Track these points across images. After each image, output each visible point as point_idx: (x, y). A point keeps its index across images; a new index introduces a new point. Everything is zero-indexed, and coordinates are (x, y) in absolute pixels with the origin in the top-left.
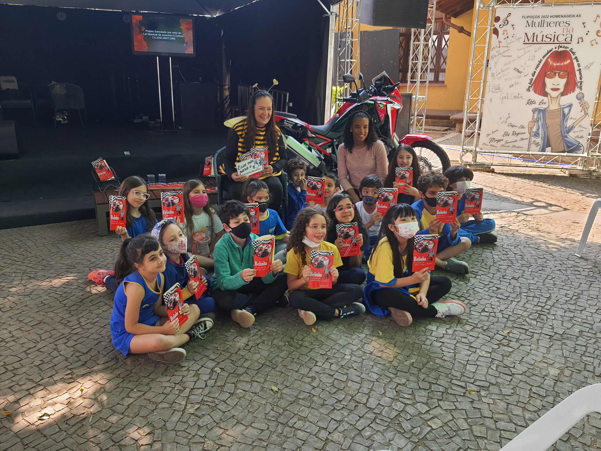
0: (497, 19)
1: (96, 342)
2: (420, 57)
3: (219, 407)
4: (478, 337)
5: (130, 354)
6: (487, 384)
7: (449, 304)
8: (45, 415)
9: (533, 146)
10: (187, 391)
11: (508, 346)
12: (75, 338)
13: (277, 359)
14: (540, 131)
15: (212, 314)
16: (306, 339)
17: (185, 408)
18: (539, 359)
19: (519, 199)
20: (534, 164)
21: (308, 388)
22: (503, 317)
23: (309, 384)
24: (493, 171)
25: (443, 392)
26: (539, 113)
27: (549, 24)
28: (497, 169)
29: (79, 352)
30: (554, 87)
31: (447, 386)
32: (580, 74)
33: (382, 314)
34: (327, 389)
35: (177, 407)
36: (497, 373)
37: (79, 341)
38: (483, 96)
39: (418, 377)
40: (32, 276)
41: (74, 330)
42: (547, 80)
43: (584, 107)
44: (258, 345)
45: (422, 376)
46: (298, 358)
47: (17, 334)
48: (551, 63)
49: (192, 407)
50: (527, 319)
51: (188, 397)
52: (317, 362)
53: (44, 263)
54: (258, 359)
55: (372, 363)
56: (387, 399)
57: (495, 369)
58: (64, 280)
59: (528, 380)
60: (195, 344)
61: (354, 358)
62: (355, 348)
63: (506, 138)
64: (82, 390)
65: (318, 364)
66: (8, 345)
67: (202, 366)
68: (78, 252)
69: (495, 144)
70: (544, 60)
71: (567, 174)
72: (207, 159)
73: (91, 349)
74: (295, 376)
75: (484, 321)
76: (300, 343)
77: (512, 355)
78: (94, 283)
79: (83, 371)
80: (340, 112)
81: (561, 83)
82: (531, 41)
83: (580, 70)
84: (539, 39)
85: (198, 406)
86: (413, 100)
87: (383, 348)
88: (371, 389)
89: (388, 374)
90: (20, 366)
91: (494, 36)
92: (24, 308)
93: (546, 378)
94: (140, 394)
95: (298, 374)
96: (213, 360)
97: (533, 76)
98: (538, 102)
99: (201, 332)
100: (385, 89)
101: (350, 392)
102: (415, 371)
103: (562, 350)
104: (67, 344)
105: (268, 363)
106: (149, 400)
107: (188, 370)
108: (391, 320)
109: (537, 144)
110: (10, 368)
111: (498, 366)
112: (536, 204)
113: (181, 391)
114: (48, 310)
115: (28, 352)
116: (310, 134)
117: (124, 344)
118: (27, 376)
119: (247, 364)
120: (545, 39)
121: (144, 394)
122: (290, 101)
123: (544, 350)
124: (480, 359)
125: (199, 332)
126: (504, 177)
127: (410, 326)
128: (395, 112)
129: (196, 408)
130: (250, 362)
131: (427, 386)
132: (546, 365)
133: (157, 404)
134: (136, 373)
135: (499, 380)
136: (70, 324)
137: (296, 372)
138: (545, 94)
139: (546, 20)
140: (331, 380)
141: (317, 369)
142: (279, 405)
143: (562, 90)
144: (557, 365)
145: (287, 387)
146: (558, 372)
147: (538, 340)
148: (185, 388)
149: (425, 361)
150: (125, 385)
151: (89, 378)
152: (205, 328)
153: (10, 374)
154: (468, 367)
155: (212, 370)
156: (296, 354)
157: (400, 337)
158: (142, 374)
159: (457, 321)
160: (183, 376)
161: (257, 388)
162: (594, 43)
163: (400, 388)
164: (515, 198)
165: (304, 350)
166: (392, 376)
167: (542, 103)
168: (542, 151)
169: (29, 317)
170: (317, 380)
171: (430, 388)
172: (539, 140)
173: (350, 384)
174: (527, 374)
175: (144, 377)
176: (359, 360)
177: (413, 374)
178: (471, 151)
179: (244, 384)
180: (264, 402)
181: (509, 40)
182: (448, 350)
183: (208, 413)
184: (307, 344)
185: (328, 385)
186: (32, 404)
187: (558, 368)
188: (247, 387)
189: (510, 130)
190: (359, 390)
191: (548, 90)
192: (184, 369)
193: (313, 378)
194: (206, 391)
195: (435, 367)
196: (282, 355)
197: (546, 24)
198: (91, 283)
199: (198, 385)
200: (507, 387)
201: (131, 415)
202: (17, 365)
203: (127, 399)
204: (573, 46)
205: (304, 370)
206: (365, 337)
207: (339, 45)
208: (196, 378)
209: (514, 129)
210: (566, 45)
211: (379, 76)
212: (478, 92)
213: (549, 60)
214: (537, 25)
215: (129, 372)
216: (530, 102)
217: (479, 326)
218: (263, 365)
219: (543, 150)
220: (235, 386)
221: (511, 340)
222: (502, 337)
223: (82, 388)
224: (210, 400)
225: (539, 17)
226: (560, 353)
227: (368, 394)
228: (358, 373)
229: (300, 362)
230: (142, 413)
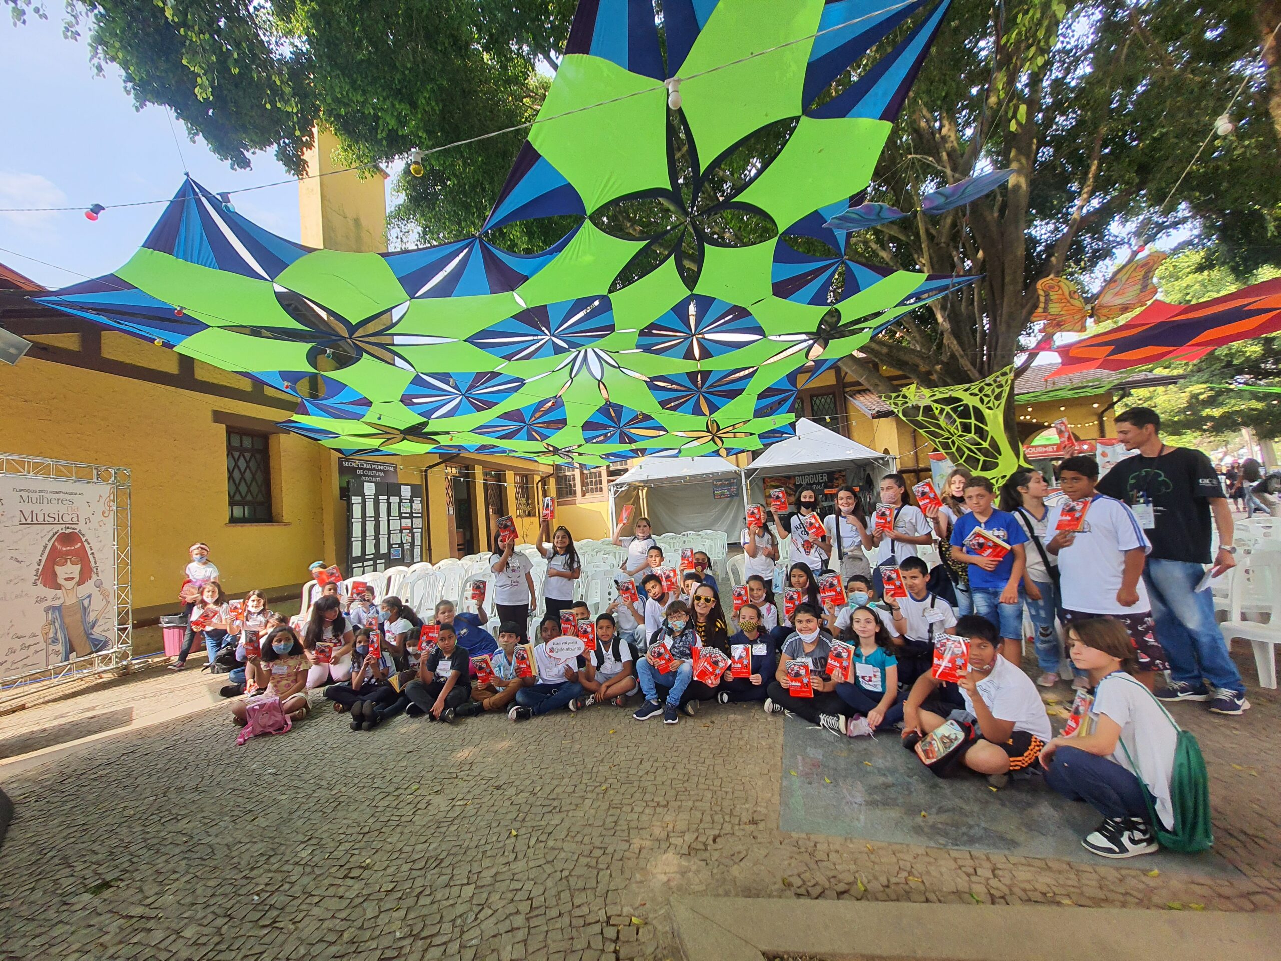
9: (53, 658)
14: (59, 635)
26: (53, 611)
27: (49, 501)
30: (67, 576)
42: (57, 568)
43: (105, 595)
48: (59, 547)
63: (11, 657)
70: (50, 544)
81: (75, 570)
82: (29, 521)
83: (92, 553)
84: (40, 519)
97: (39, 565)
98: (49, 599)
109: (57, 653)
120: (47, 518)
139: (45, 495)
143: (77, 579)
162: (101, 523)
167: (55, 598)
168: (65, 660)
172: (60, 647)
189: (17, 643)
191: (60, 581)
197: (45, 500)
209: (22, 641)
210: (73, 526)
213: (56, 544)
214: (34, 501)
216: (39, 600)
219: (67, 659)
225: (35, 491)
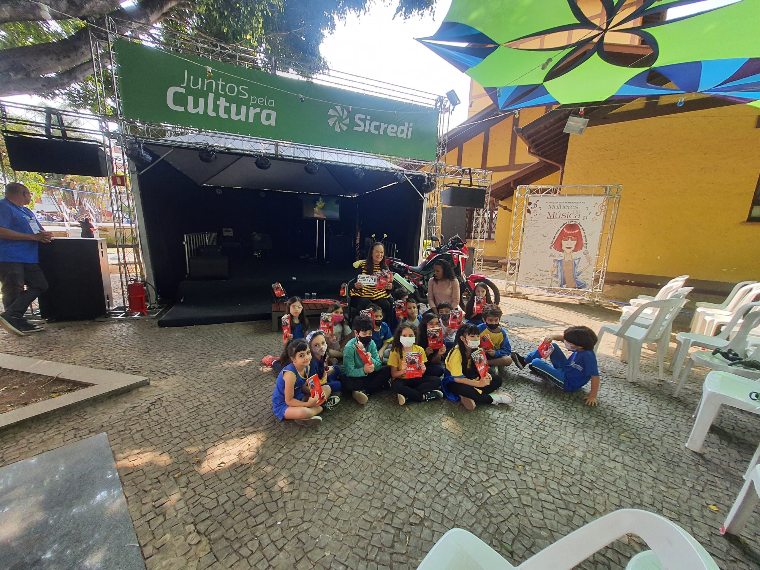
0: (530, 204)
1: (263, 408)
2: (480, 225)
3: (340, 465)
4: (522, 422)
5: (284, 419)
6: (530, 461)
7: (501, 395)
8: (222, 463)
10: (320, 450)
11: (544, 430)
12: (249, 404)
13: (381, 430)
14: (559, 274)
15: (339, 393)
16: (402, 415)
17: (317, 464)
18: (567, 443)
19: (546, 319)
20: (555, 294)
21: (402, 454)
22: (539, 407)
23: (403, 451)
24: (527, 299)
25: (498, 465)
26: (558, 262)
27: (565, 207)
28: (530, 297)
29: (251, 415)
30: (568, 246)
31: (501, 460)
32: (586, 238)
33: (454, 399)
34: (416, 456)
35: (312, 463)
36: (537, 451)
37: (251, 407)
38: (520, 251)
39: (480, 451)
40: (227, 357)
41: (249, 398)
42: (563, 242)
43: (589, 260)
44: (369, 418)
45: (483, 451)
46: (396, 430)
47: (212, 399)
48: (566, 231)
49: (322, 464)
50: (557, 410)
51: (319, 456)
52: (409, 434)
53: (236, 349)
54: (369, 429)
55: (447, 438)
56: (458, 467)
57: (535, 448)
58: (247, 361)
59: (560, 459)
60: (327, 414)
61: (435, 433)
62: (435, 425)
63: (536, 278)
64: (249, 445)
65: (409, 436)
66: (205, 407)
67: (331, 432)
68: (258, 342)
69: (528, 281)
70: (561, 229)
71: (577, 303)
72: (343, 285)
73: (259, 413)
74: (394, 444)
75: (526, 409)
76: (398, 418)
77: (548, 438)
78: (265, 365)
79: (251, 429)
80: (428, 259)
81: (572, 244)
82: (552, 218)
83: (585, 236)
84: (558, 217)
85: (325, 463)
86: (475, 251)
87: (455, 426)
88: (447, 459)
89: (458, 447)
90: (210, 424)
91: (528, 214)
92: (220, 381)
93: (574, 458)
94: (288, 450)
95: (395, 443)
96: (338, 427)
97: (554, 239)
99: (331, 405)
100: (457, 246)
101: (431, 460)
102: (477, 446)
103: (584, 436)
104: (244, 409)
105: (375, 433)
106: (293, 456)
107: (321, 434)
108: (460, 404)
109: (557, 282)
110: (204, 424)
111: (537, 447)
112: (557, 323)
113: (315, 450)
114: (234, 383)
115: (218, 413)
116: (409, 272)
117: (281, 413)
118: (214, 432)
119: (361, 432)
120: (561, 216)
121: (290, 451)
122: (397, 249)
123: (570, 435)
124: (525, 439)
125: (329, 406)
126: (535, 303)
127: (474, 410)
128: (463, 259)
129: (324, 464)
130: (363, 431)
131: (486, 459)
132: (573, 448)
133: (298, 459)
134: (286, 434)
135: (539, 458)
136: (247, 394)
137: (395, 440)
138: (562, 251)
139: (562, 204)
140: (418, 449)
141: (408, 439)
142: (381, 466)
143: (573, 249)
144: (581, 449)
145: (387, 452)
146: (582, 454)
147: (565, 427)
148: (318, 448)
149: (485, 438)
150: (278, 442)
151: (255, 435)
152: (334, 403)
153: (204, 429)
154: (516, 445)
155: (337, 436)
156: (394, 427)
157: (466, 418)
158: (290, 435)
159: (506, 408)
160: (318, 439)
161: (367, 451)
162: (594, 219)
163: (467, 459)
164: (543, 318)
165: (400, 424)
166: (461, 448)
169: (221, 387)
170: (409, 448)
171: (489, 460)
172: (558, 280)
173: (432, 453)
174: (559, 454)
175: (292, 437)
176: (438, 434)
177: (476, 448)
178: (513, 285)
179: (358, 448)
180: (371, 463)
181: (537, 216)
182: (500, 430)
183: (332, 469)
184: (402, 419)
185: (416, 453)
186: (214, 454)
187: (582, 451)
188: (360, 450)
189: (539, 273)
190: (438, 458)
191: (564, 248)
192: (318, 433)
193: (406, 447)
194: (332, 452)
195: (491, 444)
196: (386, 426)
197: (562, 207)
198: (263, 364)
199: (327, 447)
200: (545, 464)
201: (280, 467)
202: (209, 423)
203: (278, 454)
204: (580, 221)
205: (400, 440)
206: (443, 417)
207: (429, 217)
208: (325, 441)
209: (541, 272)
210: (576, 220)
211: (453, 237)
212: (517, 248)
213: (564, 229)
214: (556, 207)
215: (282, 433)
216: (552, 255)
217: (523, 412)
218: (372, 433)
219: (561, 286)
220: (352, 449)
221: (546, 425)
222: (539, 423)
223: (250, 443)
224: (334, 458)
225: (557, 203)
226: (582, 438)
227: (444, 462)
228: (437, 445)
229: (397, 433)
230: (288, 466)
